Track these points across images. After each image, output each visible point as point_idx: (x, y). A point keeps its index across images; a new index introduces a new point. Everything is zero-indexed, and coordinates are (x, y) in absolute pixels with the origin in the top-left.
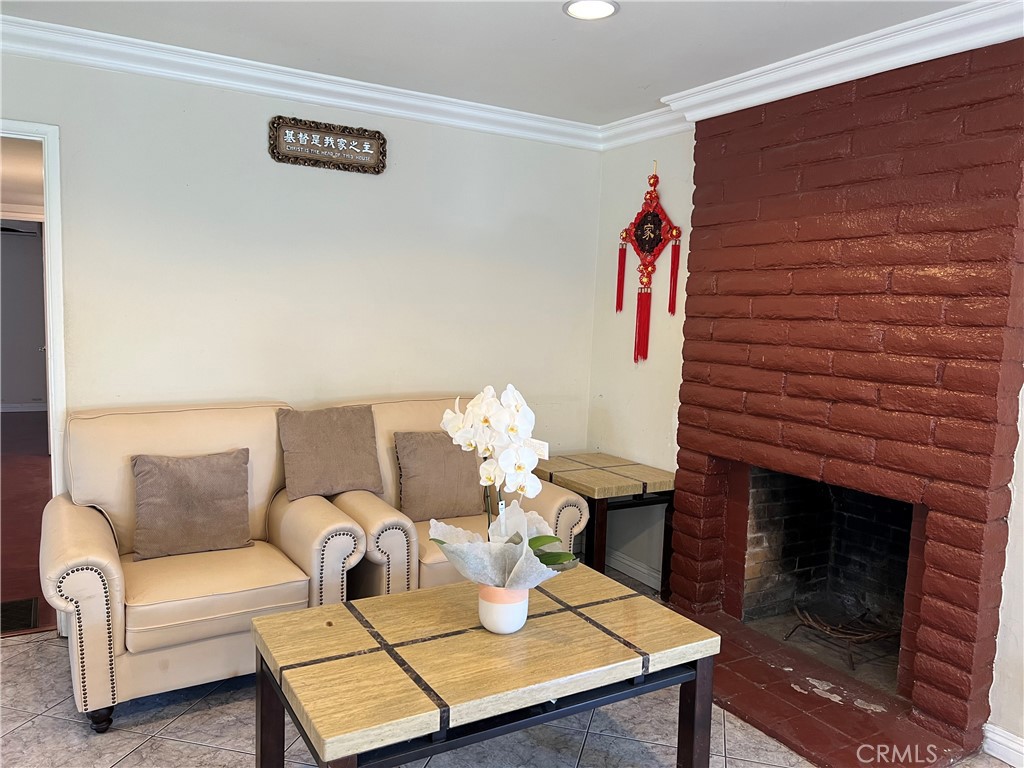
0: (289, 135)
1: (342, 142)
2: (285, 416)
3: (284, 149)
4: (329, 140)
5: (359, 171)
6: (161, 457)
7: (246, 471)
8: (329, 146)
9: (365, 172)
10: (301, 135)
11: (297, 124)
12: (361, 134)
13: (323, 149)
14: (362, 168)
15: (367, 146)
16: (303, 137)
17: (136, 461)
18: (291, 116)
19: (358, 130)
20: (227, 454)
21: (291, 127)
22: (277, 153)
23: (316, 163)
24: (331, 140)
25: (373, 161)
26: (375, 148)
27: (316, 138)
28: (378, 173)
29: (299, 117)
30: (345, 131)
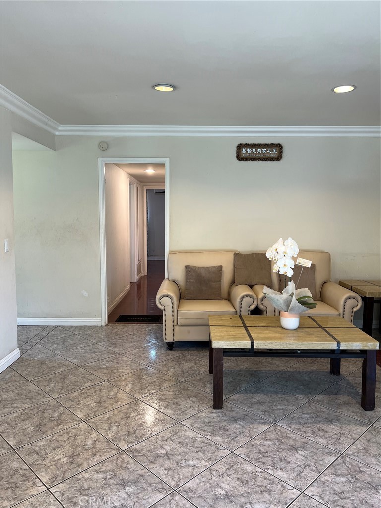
0: (244, 150)
1: (264, 150)
2: (237, 255)
3: (242, 156)
4: (259, 150)
5: (271, 160)
6: (194, 267)
7: (221, 273)
8: (259, 152)
9: (274, 160)
10: (248, 150)
11: (247, 146)
12: (272, 146)
13: (257, 154)
14: (272, 159)
15: (274, 150)
16: (249, 150)
17: (186, 267)
18: (245, 143)
19: (271, 144)
20: (215, 267)
21: (244, 147)
22: (240, 158)
23: (254, 159)
24: (260, 150)
25: (277, 156)
26: (278, 150)
27: (254, 150)
28: (279, 160)
29: (248, 143)
30: (266, 146)
